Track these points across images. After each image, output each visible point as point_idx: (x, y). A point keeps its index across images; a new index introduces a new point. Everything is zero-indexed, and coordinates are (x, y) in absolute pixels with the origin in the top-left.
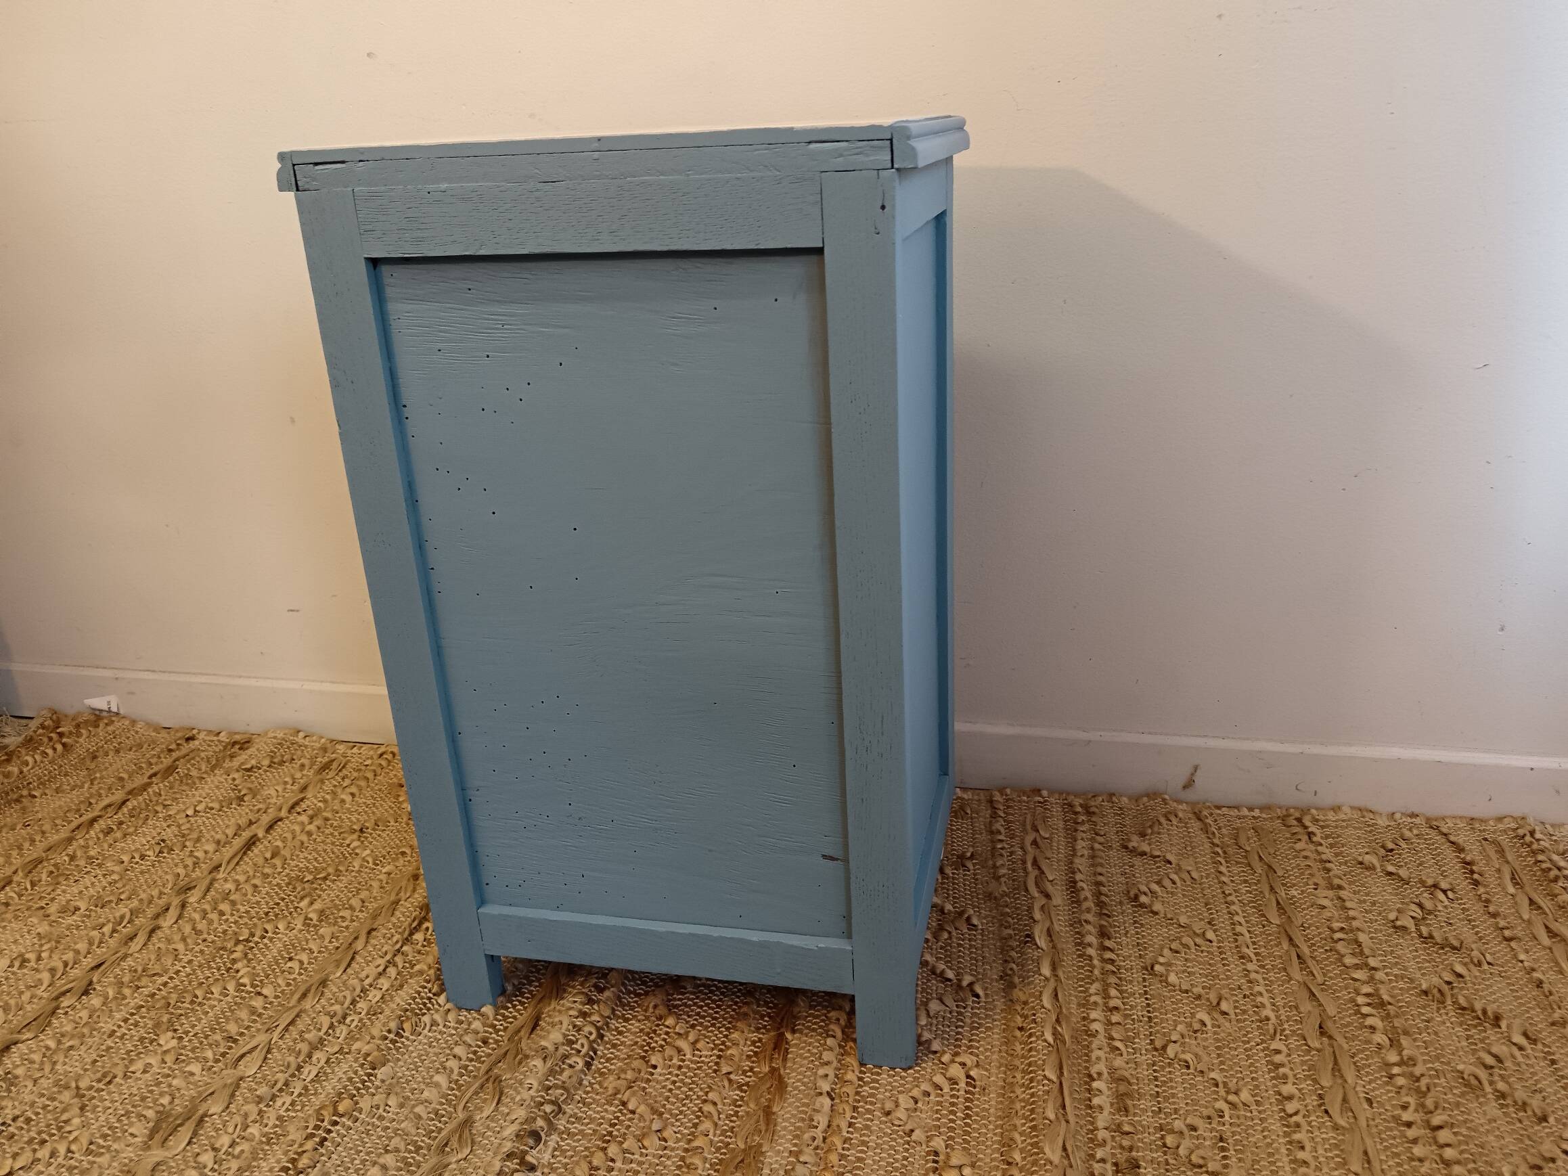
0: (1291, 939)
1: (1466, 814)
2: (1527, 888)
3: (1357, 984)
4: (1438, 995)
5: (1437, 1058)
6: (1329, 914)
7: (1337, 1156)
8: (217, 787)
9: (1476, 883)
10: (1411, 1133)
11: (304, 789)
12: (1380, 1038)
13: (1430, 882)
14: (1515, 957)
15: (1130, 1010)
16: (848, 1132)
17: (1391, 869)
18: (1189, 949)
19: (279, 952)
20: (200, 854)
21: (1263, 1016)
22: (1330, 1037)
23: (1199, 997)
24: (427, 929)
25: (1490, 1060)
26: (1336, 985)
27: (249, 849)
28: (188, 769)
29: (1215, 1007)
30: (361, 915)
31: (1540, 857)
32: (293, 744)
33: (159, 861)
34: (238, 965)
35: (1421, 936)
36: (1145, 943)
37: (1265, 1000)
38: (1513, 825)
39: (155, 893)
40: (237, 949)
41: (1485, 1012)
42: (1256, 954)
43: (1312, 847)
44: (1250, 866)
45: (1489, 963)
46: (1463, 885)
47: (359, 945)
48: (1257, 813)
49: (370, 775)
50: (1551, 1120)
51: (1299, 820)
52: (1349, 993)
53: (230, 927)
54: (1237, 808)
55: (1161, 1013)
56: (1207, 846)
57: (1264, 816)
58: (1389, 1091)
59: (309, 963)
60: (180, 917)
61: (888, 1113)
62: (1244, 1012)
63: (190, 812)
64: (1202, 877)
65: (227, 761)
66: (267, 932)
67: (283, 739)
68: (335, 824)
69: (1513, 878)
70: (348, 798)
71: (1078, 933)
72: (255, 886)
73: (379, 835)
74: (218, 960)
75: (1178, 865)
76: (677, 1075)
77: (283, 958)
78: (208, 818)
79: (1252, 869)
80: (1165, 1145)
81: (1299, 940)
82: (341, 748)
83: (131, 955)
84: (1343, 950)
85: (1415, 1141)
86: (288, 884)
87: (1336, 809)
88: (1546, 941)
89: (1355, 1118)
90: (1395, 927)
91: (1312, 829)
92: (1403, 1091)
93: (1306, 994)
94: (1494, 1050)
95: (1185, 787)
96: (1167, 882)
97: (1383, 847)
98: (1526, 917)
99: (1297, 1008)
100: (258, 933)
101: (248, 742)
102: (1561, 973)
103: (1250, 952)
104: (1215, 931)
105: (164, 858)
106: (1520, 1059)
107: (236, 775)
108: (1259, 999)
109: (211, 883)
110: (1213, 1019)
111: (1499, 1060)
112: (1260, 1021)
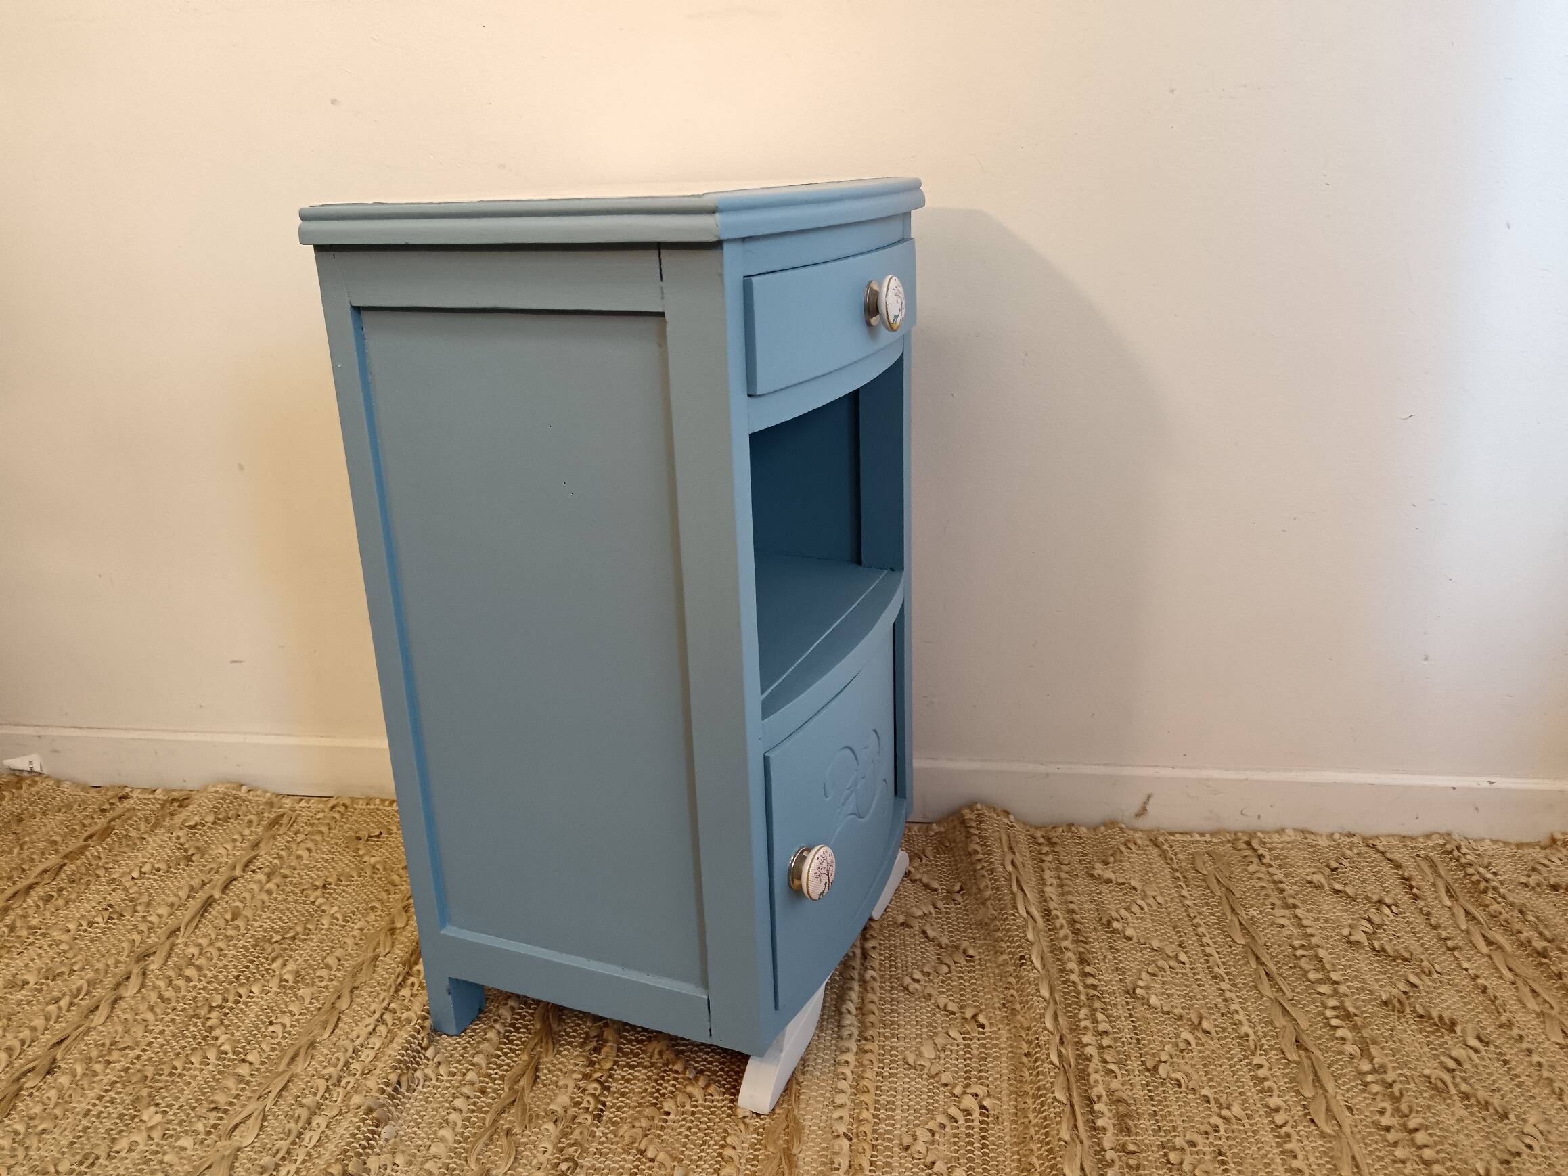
0: (1258, 958)
1: (1396, 832)
2: (1462, 901)
3: (1323, 998)
4: (1397, 1005)
5: (1405, 1064)
6: (1289, 932)
7: (1328, 1162)
8: (161, 846)
9: (1416, 897)
10: (1391, 1137)
11: (256, 845)
12: (1350, 1048)
13: (1375, 898)
14: (1459, 965)
15: (1119, 1033)
17: (1338, 887)
18: (1165, 971)
19: (258, 1016)
20: (154, 919)
21: (1242, 1033)
22: (1306, 1050)
23: (1180, 1018)
24: (412, 984)
25: (1451, 1064)
26: (1304, 999)
27: (206, 911)
28: (126, 830)
29: (1196, 1027)
30: (339, 974)
31: (1470, 870)
32: (236, 799)
33: (109, 928)
34: (216, 1033)
35: (1374, 949)
36: (1123, 967)
37: (1241, 1016)
38: (1441, 841)
39: (111, 962)
40: (212, 1015)
41: (1441, 1018)
42: (1228, 974)
43: (1263, 869)
44: (1209, 888)
45: (1438, 973)
46: (1405, 899)
47: (343, 1004)
48: (1207, 838)
49: (324, 829)
50: (1512, 1117)
51: (1248, 843)
52: (1317, 1007)
53: (200, 993)
54: (1190, 833)
55: (1147, 1035)
56: (1167, 871)
57: (1215, 840)
58: (1365, 1098)
59: (292, 1026)
60: (143, 985)
61: (907, 1148)
62: (1224, 1030)
63: (136, 874)
64: (1166, 902)
65: (167, 820)
66: (241, 996)
67: (225, 793)
68: (295, 881)
69: (1448, 891)
70: (305, 854)
71: (1058, 960)
72: (220, 950)
73: (344, 891)
74: (192, 1029)
75: (1144, 891)
76: (692, 1121)
77: (263, 1023)
78: (155, 880)
79: (1212, 892)
80: (1168, 1162)
81: (1266, 959)
82: (288, 803)
83: (95, 1028)
84: (1306, 967)
85: (1395, 1144)
86: (254, 947)
87: (1281, 831)
88: (1485, 949)
89: (1339, 1125)
90: (1349, 942)
91: (1261, 851)
92: (1379, 1098)
93: (1278, 1010)
94: (1454, 1053)
95: (1138, 815)
96: (1135, 909)
97: (1328, 866)
98: (1464, 927)
99: (1271, 1023)
100: (232, 998)
101: (187, 799)
102: (1502, 979)
103: (1221, 971)
104: (1186, 953)
105: (114, 924)
106: (1477, 1061)
107: (180, 833)
108: (1236, 1017)
109: (171, 949)
110: (1197, 1038)
111: (1459, 1064)
112: (1240, 1038)
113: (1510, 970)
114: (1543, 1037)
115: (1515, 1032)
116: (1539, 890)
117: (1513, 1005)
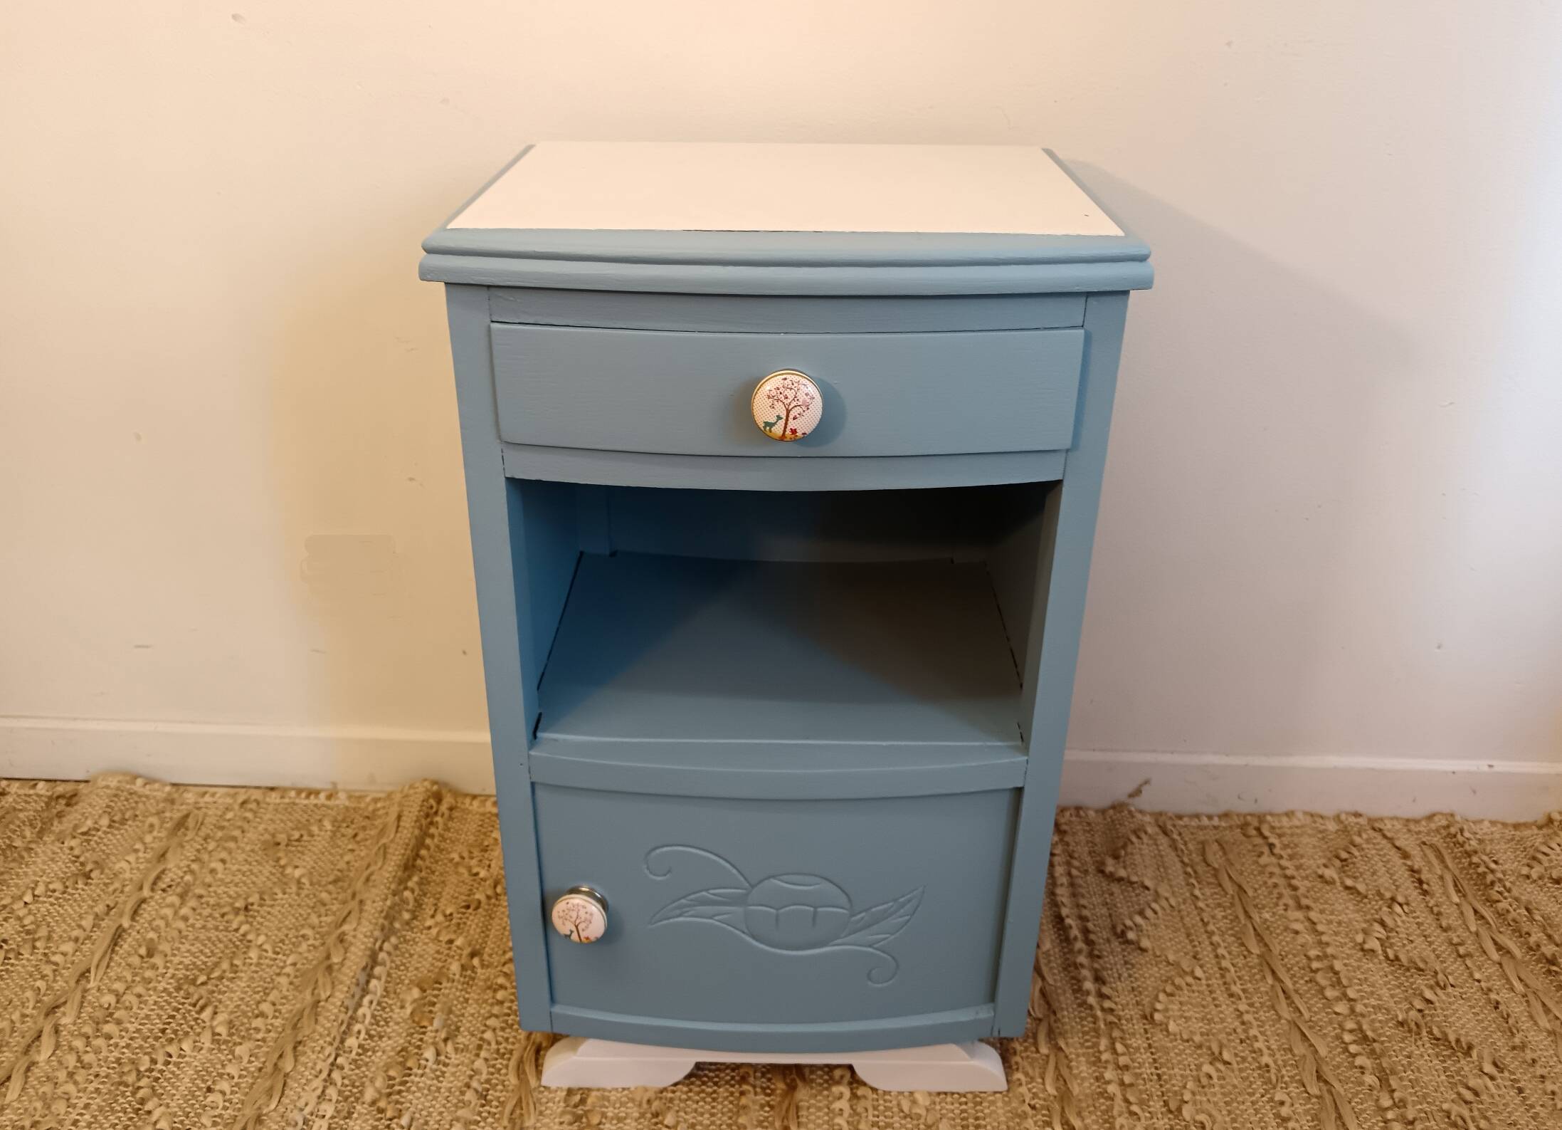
0: (1273, 972)
1: (1399, 813)
2: (1470, 897)
3: (1340, 1018)
4: (1414, 1028)
5: (1425, 1096)
6: (1304, 941)
8: (52, 860)
9: (1425, 893)
11: (162, 856)
12: (1370, 1079)
13: (1388, 895)
14: (1471, 975)
15: (1139, 1068)
17: (1349, 882)
18: (1182, 989)
19: (193, 1081)
20: (57, 958)
21: (1263, 1064)
22: (1326, 1082)
23: (1200, 1047)
24: (359, 1032)
25: (1468, 1095)
26: (1321, 1020)
27: (116, 945)
28: (9, 838)
29: (1216, 1059)
30: (278, 1022)
31: (1475, 859)
32: (131, 794)
33: (7, 970)
34: (149, 1106)
35: (1387, 957)
36: (1139, 986)
37: (1259, 1045)
38: (1444, 823)
39: (16, 1017)
40: (141, 1084)
41: (1458, 1041)
42: (1244, 991)
43: (1274, 860)
44: (1220, 885)
45: (1452, 986)
46: (1414, 894)
47: (288, 1065)
48: (1216, 822)
49: (237, 833)
51: (1258, 829)
52: (1335, 1029)
53: (123, 1053)
54: (1197, 816)
55: (1168, 1068)
56: (1179, 865)
57: (1223, 824)
59: (232, 1093)
60: (58, 1046)
62: (1244, 1059)
63: (28, 898)
64: (1179, 904)
65: (55, 823)
66: (170, 1056)
67: (118, 789)
68: (212, 901)
69: (1456, 885)
70: (219, 866)
71: (1073, 978)
72: (139, 996)
73: (269, 913)
74: (122, 1100)
75: (1156, 892)
77: (200, 1089)
78: (52, 904)
79: (1223, 890)
81: (1282, 974)
82: (190, 797)
83: (9, 1105)
84: (1323, 982)
86: (178, 989)
87: (1289, 814)
88: (1495, 956)
90: (1362, 950)
91: (1273, 840)
93: (1298, 1036)
94: (1471, 1083)
96: (1149, 913)
97: (1338, 857)
98: (1473, 929)
99: (1291, 1050)
100: (161, 1058)
101: (75, 795)
102: (1513, 991)
103: (1236, 989)
104: (1201, 966)
105: (12, 965)
106: (1493, 1090)
107: (73, 843)
108: (1257, 1045)
109: (83, 997)
110: (1218, 1070)
111: (1476, 1094)
112: (1260, 1068)
113: (1521, 980)
114: (1555, 1059)
115: (1529, 1055)
116: (1540, 883)
117: (1526, 1024)
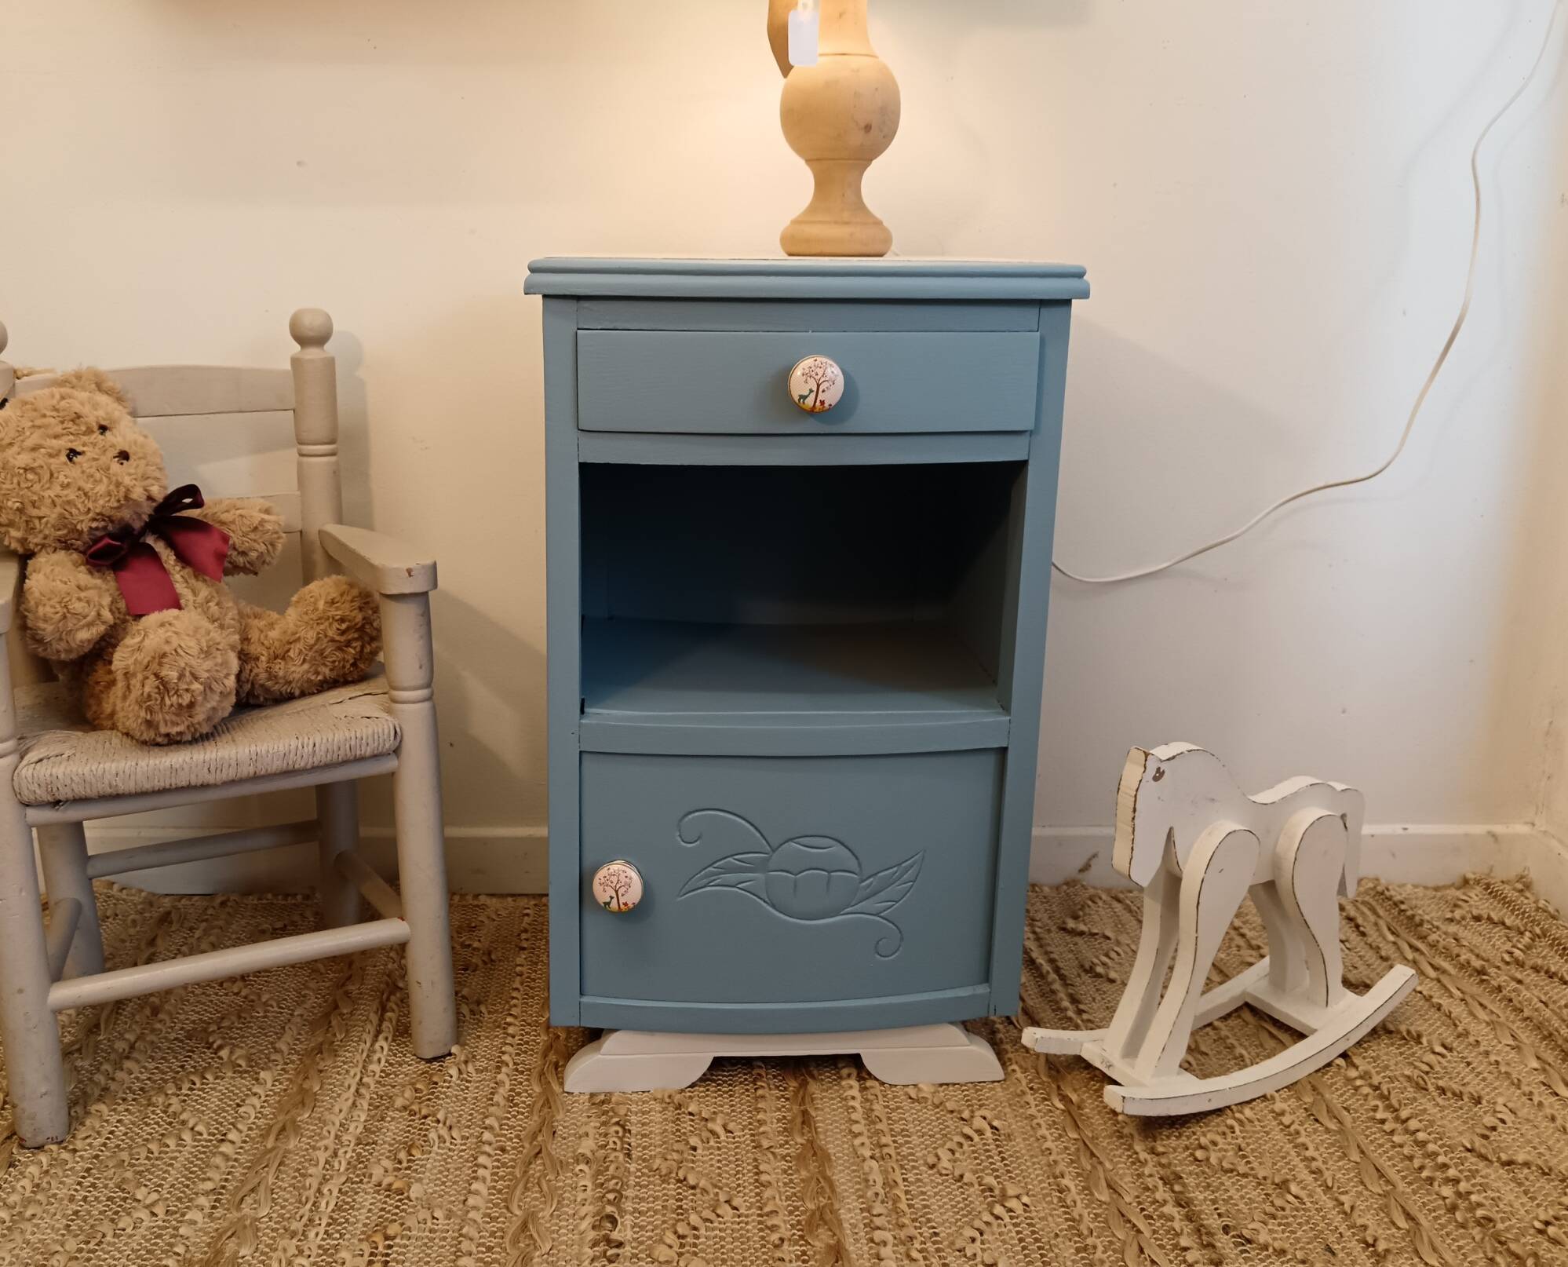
2: (1404, 936)
5: (1387, 1067)
7: (1336, 1151)
9: (1363, 934)
10: (1387, 1127)
11: (150, 943)
16: (905, 1186)
31: (1404, 909)
34: (181, 1118)
38: (1371, 885)
40: (170, 1103)
41: (1409, 1032)
46: (1354, 937)
47: (314, 1085)
50: (1484, 1102)
53: (147, 1084)
58: (1358, 1100)
59: (263, 1107)
61: (932, 1167)
62: (1220, 1052)
66: (194, 1084)
69: (1389, 929)
72: (151, 1043)
75: (1117, 941)
77: (229, 1105)
80: (1196, 1159)
82: (168, 902)
85: (1392, 1132)
86: (189, 1037)
88: (1432, 974)
89: (1340, 1122)
92: (1370, 1097)
93: (1265, 1034)
94: (1425, 1059)
95: (1084, 872)
96: (1113, 955)
98: (1409, 957)
99: (1261, 1045)
100: (184, 1086)
102: (1452, 997)
106: (1446, 1064)
108: (1228, 1041)
109: (95, 1045)
110: (1195, 1059)
111: (1431, 1067)
112: (1235, 1058)
113: (1458, 989)
114: (1496, 1041)
115: (1471, 1039)
116: (1464, 922)
117: (1466, 1019)
